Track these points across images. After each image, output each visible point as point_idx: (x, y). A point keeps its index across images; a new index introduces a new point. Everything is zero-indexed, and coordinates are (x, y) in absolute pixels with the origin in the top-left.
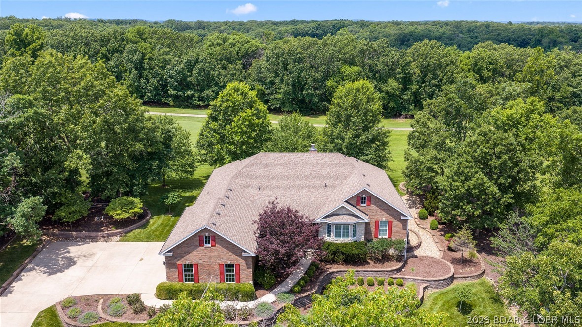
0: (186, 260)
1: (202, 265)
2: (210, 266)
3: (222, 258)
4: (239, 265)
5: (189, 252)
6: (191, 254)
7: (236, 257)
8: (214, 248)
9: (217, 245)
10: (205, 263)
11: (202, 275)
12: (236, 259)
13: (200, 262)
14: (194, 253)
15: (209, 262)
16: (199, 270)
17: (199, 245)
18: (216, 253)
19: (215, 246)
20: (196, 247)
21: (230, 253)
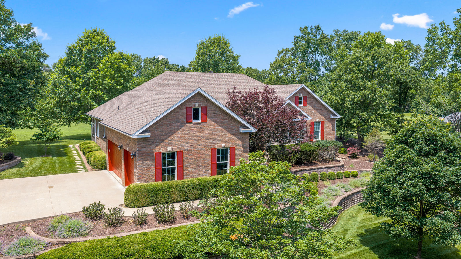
0: (168, 145)
1: (190, 152)
2: (199, 152)
3: (215, 139)
4: (235, 147)
5: (171, 133)
6: (174, 136)
7: (232, 136)
8: (205, 124)
9: (209, 120)
10: (193, 148)
11: (188, 167)
12: (231, 140)
13: (187, 147)
14: (179, 133)
15: (198, 147)
16: (184, 159)
17: (185, 121)
18: (206, 133)
19: (206, 122)
20: (182, 125)
21: (225, 132)
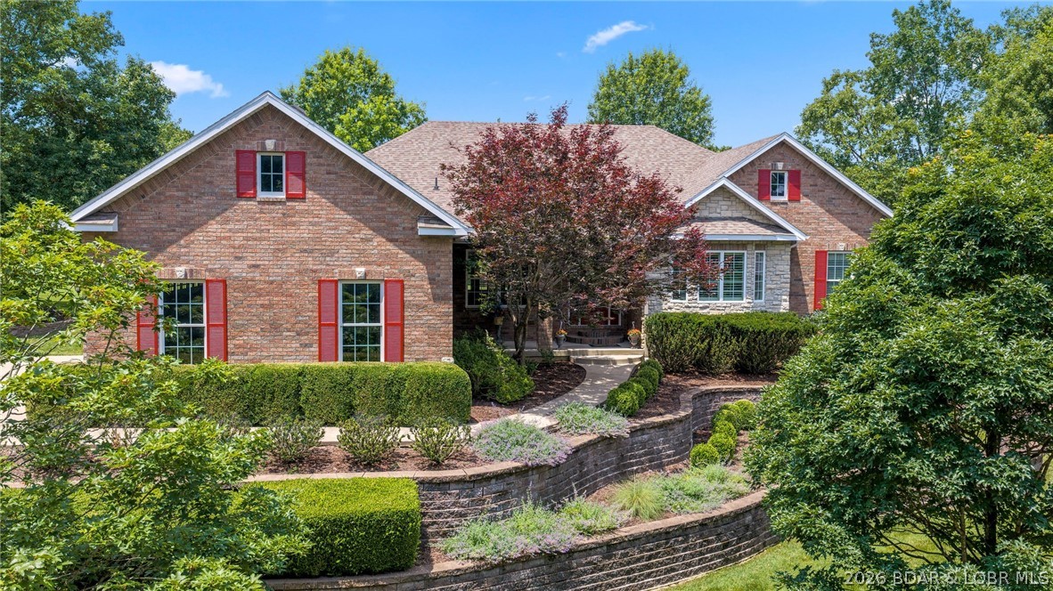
0: (177, 259)
1: (247, 286)
2: (278, 287)
3: (332, 253)
4: (402, 281)
5: (189, 226)
6: (198, 235)
7: (390, 247)
8: (298, 206)
9: (310, 194)
10: (257, 275)
11: (242, 329)
12: (387, 258)
13: (238, 269)
14: (214, 227)
15: (276, 273)
16: (230, 306)
17: (233, 191)
18: (305, 232)
19: (302, 198)
20: (220, 207)
21: (367, 232)
